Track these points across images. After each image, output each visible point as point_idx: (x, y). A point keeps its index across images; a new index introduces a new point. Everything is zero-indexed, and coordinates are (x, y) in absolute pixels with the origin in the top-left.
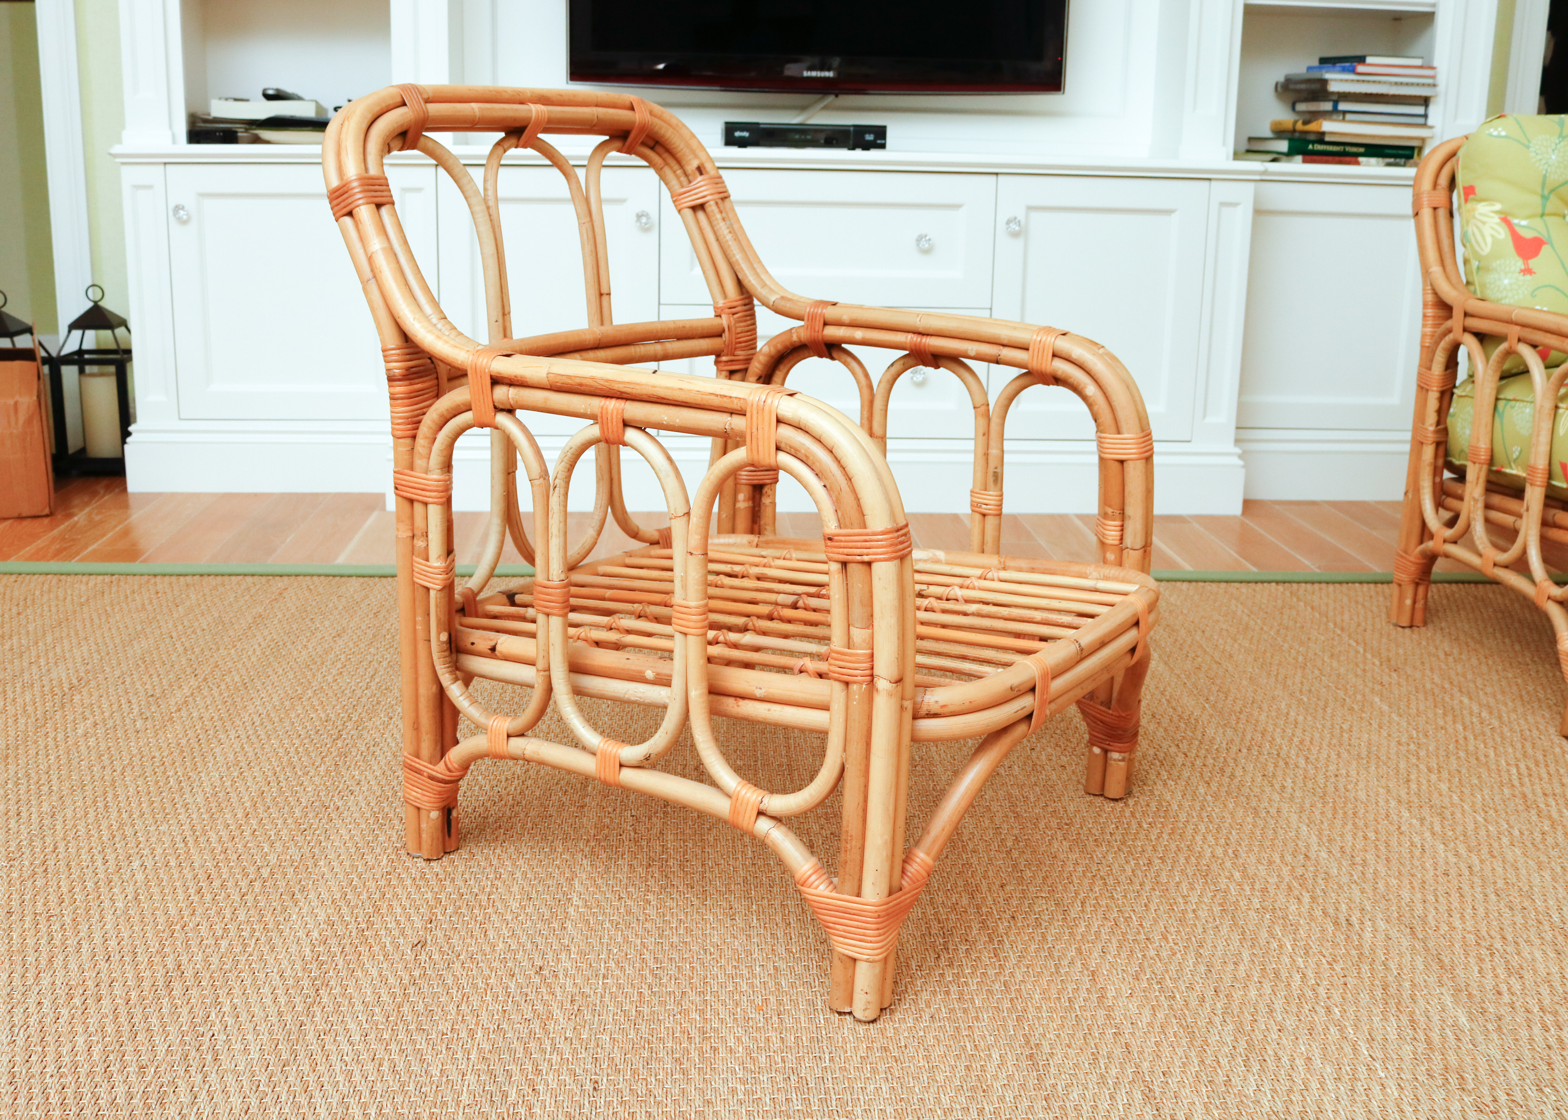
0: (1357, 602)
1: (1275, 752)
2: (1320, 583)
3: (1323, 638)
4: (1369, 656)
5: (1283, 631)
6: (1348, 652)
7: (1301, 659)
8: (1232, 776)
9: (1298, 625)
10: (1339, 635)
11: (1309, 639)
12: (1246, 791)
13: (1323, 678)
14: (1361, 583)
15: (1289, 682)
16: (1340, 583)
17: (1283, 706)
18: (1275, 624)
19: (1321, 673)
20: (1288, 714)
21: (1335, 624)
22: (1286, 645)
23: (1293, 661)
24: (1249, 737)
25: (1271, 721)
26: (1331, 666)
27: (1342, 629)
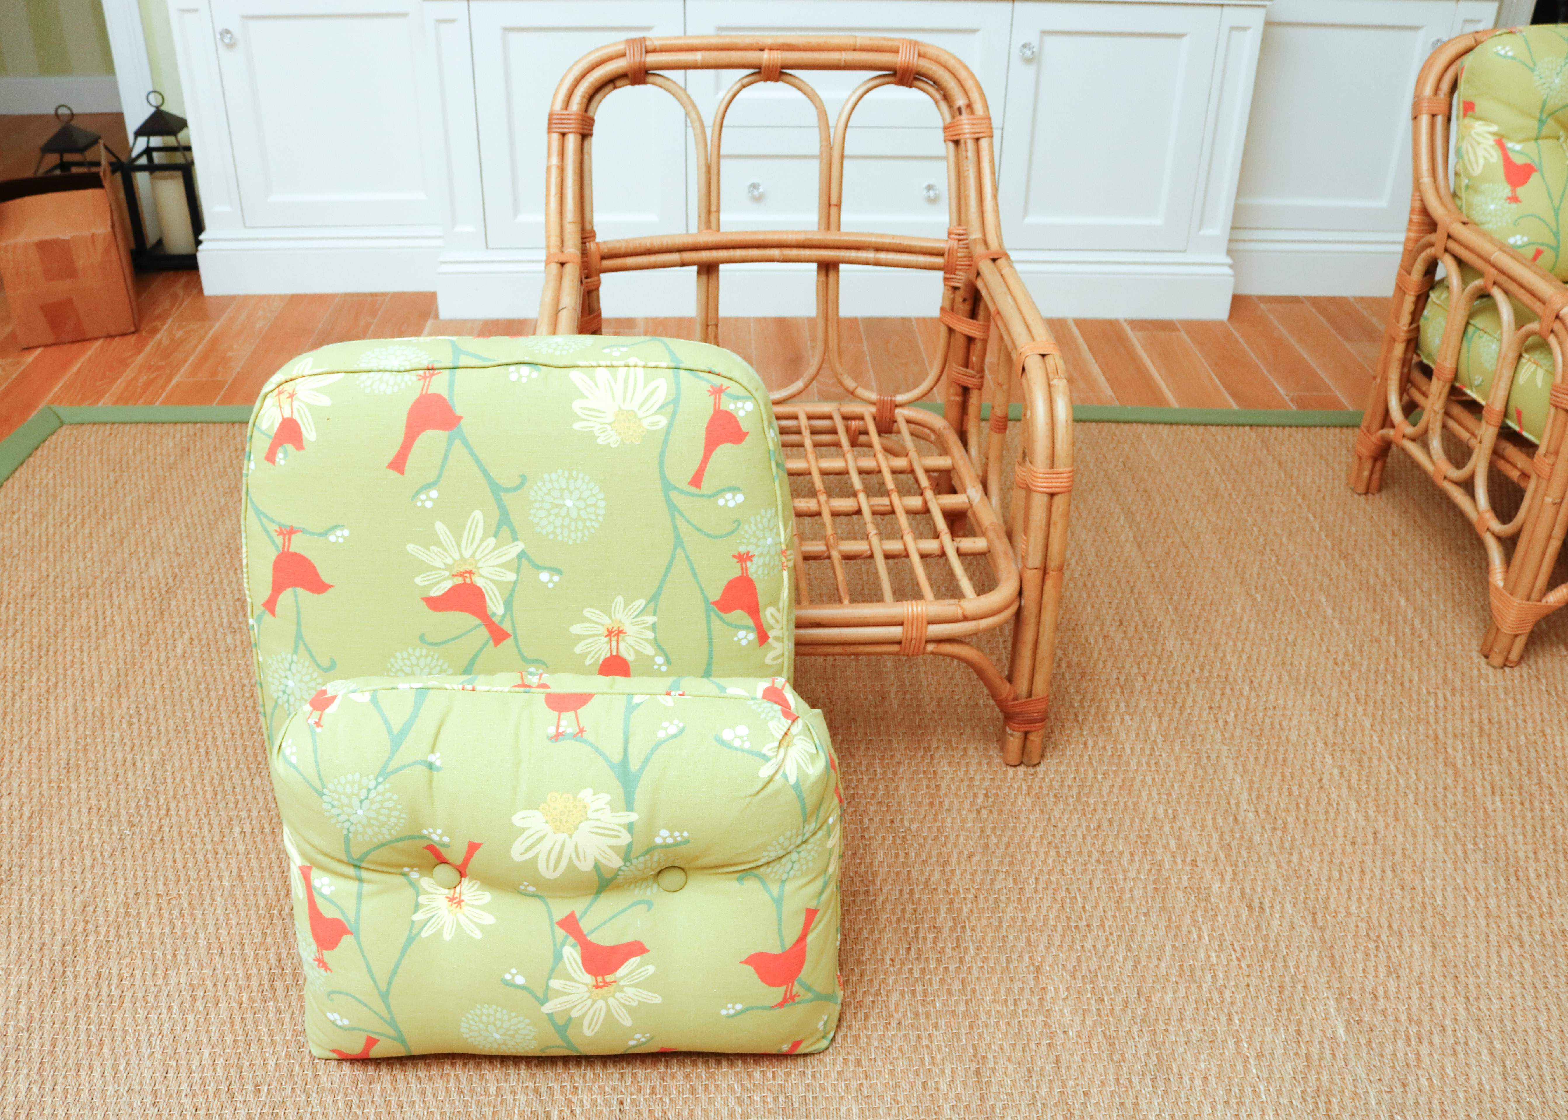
0: (1321, 457)
1: (1224, 674)
2: (1291, 426)
3: (1284, 509)
4: (1323, 537)
5: (1249, 499)
6: (1305, 530)
7: (1261, 540)
8: (1182, 708)
9: (1265, 489)
10: (1299, 505)
11: (1272, 510)
12: (1193, 728)
13: (1279, 568)
14: (1328, 427)
15: (1247, 575)
16: (1309, 426)
17: (1238, 610)
18: (1244, 489)
19: (1278, 560)
20: (1241, 620)
21: (1298, 490)
22: (1250, 520)
23: (1253, 543)
24: (1203, 653)
25: (1225, 631)
26: (1288, 550)
27: (1304, 498)
